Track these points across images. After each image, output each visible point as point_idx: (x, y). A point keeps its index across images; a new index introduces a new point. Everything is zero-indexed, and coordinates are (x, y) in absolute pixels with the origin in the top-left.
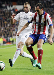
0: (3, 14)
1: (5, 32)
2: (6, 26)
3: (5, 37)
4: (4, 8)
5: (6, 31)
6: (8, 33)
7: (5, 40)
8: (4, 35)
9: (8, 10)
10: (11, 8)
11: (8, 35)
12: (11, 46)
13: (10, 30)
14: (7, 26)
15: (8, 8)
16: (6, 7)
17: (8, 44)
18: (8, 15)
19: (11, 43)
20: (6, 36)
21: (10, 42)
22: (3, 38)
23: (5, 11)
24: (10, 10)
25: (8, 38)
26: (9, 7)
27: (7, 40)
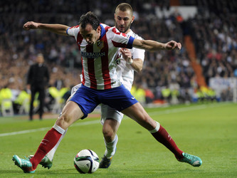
0: (145, 28)
1: (151, 74)
2: (152, 59)
3: (149, 86)
4: (148, 12)
5: (153, 70)
6: (157, 76)
7: (150, 93)
8: (148, 81)
9: (157, 19)
10: (167, 14)
11: (157, 80)
12: (167, 109)
13: (162, 69)
14: (155, 58)
15: (159, 14)
16: (153, 11)
17: (158, 105)
19: (165, 101)
20: (152, 83)
21: (162, 99)
22: (145, 90)
23: (152, 20)
24: (164, 19)
25: (158, 89)
26: (162, 9)
27: (155, 93)
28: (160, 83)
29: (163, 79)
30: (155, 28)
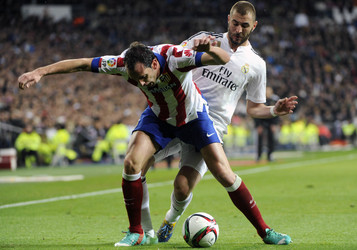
0: (318, 38)
1: (327, 103)
2: (328, 82)
3: (325, 121)
4: (321, 14)
5: (330, 97)
6: (335, 105)
7: (326, 130)
8: (323, 113)
9: (336, 24)
10: (349, 17)
11: (335, 113)
12: (348, 153)
13: (343, 96)
14: (333, 80)
15: (338, 18)
16: (330, 14)
17: (337, 147)
18: (338, 41)
19: (347, 141)
20: (329, 116)
21: (342, 138)
22: (318, 126)
23: (328, 25)
24: (345, 24)
25: (338, 124)
26: (341, 11)
27: (333, 131)
28: (340, 116)
29: (344, 110)
30: (333, 37)
